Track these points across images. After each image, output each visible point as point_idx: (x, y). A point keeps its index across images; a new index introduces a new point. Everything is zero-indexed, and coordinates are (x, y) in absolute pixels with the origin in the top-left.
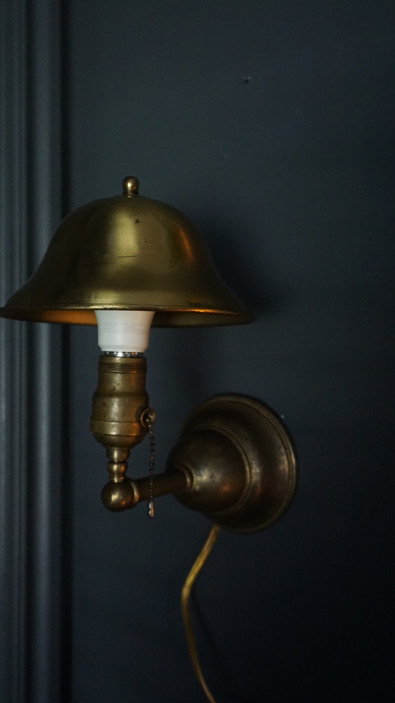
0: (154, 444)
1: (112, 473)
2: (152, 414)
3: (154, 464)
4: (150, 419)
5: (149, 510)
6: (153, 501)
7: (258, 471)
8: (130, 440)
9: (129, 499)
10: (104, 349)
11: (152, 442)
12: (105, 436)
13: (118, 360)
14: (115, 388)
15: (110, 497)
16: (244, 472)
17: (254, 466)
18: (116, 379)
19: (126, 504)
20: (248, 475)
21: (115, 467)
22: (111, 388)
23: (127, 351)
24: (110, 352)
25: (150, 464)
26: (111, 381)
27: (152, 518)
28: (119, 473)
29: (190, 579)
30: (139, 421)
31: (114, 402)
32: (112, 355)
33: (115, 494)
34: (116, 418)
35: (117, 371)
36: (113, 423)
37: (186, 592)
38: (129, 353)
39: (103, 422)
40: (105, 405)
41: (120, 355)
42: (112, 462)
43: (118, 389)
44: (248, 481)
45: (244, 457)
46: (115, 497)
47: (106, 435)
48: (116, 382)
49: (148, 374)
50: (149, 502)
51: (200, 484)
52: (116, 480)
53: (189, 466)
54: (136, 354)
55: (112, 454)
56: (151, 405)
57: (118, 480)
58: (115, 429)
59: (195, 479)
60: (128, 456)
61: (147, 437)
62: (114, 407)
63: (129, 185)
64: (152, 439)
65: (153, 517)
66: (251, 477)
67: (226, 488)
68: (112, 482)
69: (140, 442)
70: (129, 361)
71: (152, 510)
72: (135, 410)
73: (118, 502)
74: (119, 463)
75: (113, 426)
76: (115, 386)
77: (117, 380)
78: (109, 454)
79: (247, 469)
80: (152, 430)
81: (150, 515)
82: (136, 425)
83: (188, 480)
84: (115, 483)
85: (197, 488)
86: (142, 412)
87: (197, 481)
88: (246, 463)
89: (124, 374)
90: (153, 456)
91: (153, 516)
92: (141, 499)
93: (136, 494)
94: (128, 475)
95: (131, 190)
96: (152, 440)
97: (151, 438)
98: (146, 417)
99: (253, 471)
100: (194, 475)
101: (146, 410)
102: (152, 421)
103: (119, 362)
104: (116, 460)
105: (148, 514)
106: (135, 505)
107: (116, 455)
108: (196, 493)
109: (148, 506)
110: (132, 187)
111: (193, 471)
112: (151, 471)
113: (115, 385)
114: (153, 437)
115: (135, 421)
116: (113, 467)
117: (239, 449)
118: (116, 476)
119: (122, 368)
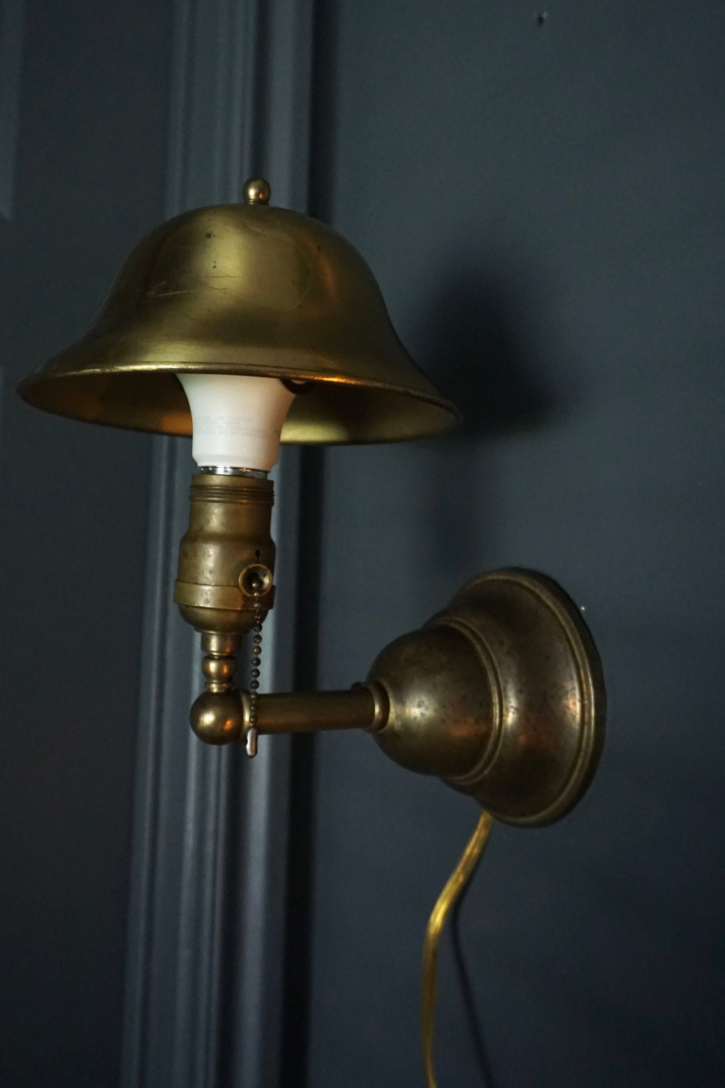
1: (208, 677)
2: (264, 576)
4: (261, 583)
8: (233, 617)
9: (232, 724)
10: (201, 464)
13: (215, 480)
14: (209, 528)
15: (200, 717)
18: (213, 513)
20: (496, 711)
21: (213, 667)
28: (220, 677)
31: (208, 552)
32: (210, 471)
33: (209, 714)
34: (210, 579)
35: (216, 499)
36: (207, 588)
41: (223, 471)
42: (209, 657)
43: (216, 529)
44: (497, 723)
48: (213, 518)
52: (215, 688)
57: (219, 688)
59: (393, 711)
63: (252, 193)
68: (209, 693)
72: (233, 565)
74: (221, 659)
75: (203, 592)
78: (205, 643)
79: (496, 699)
83: (377, 709)
84: (215, 693)
85: (397, 725)
87: (399, 715)
93: (247, 716)
95: (255, 199)
98: (252, 577)
103: (219, 482)
104: (215, 654)
107: (214, 645)
108: (395, 735)
110: (257, 195)
111: (390, 694)
113: (212, 523)
116: (208, 667)
118: (215, 681)
119: (223, 494)
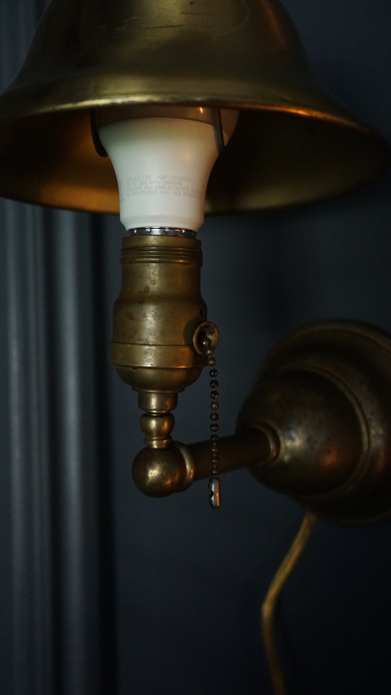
0: (216, 382)
1: (148, 433)
2: (212, 333)
3: (217, 416)
4: (209, 341)
5: (212, 494)
6: (217, 479)
7: (381, 432)
8: (176, 376)
9: (177, 477)
10: (129, 227)
11: (214, 378)
12: (134, 370)
13: (152, 240)
14: (148, 289)
15: (146, 472)
16: (359, 434)
17: (373, 424)
18: (150, 273)
19: (172, 483)
20: (365, 439)
21: (153, 424)
22: (142, 289)
23: (167, 225)
24: (138, 229)
25: (211, 416)
26: (141, 276)
27: (216, 508)
28: (159, 431)
29: (273, 592)
30: (190, 345)
31: (146, 312)
32: (142, 232)
33: (153, 468)
34: (152, 339)
35: (153, 259)
36: (147, 347)
37: (267, 608)
38: (170, 228)
39: (129, 346)
40: (132, 318)
41: (156, 232)
42: (149, 415)
43: (155, 290)
44: (366, 447)
45: (357, 410)
46: (154, 473)
47: (136, 368)
48: (150, 278)
49: (204, 270)
50: (211, 481)
51: (291, 451)
52: (155, 445)
53: (272, 424)
54: (183, 231)
55: (147, 401)
56: (211, 316)
57: (158, 444)
58: (150, 357)
59: (283, 446)
60: (175, 405)
61: (206, 370)
62: (148, 320)
64: (212, 373)
65: (218, 507)
66: (369, 442)
67: (330, 460)
68: (149, 448)
69: (194, 381)
70: (171, 241)
71: (217, 495)
72: (184, 325)
73: (159, 481)
74: (159, 416)
75: (146, 353)
76: (148, 286)
77: (152, 274)
78: (144, 402)
79: (364, 429)
80: (212, 359)
81: (214, 504)
82: (186, 350)
83: (272, 446)
84: (155, 449)
85: (286, 458)
86: (195, 328)
87: (286, 448)
88: (361, 420)
89: (163, 264)
90: (216, 403)
91: (218, 504)
92: (197, 476)
93: (188, 467)
94: (175, 437)
96: (214, 376)
97: (211, 371)
98: (202, 337)
99: (373, 432)
100: (281, 439)
101: (203, 325)
102: (213, 344)
103: (155, 243)
104: (154, 412)
105: (211, 501)
106: (189, 484)
107: (154, 402)
108: (284, 466)
109: (210, 488)
111: (279, 432)
112: (213, 428)
113: (148, 282)
114: (215, 371)
115: (183, 343)
117: (351, 398)
118: (155, 438)
119: (160, 254)
